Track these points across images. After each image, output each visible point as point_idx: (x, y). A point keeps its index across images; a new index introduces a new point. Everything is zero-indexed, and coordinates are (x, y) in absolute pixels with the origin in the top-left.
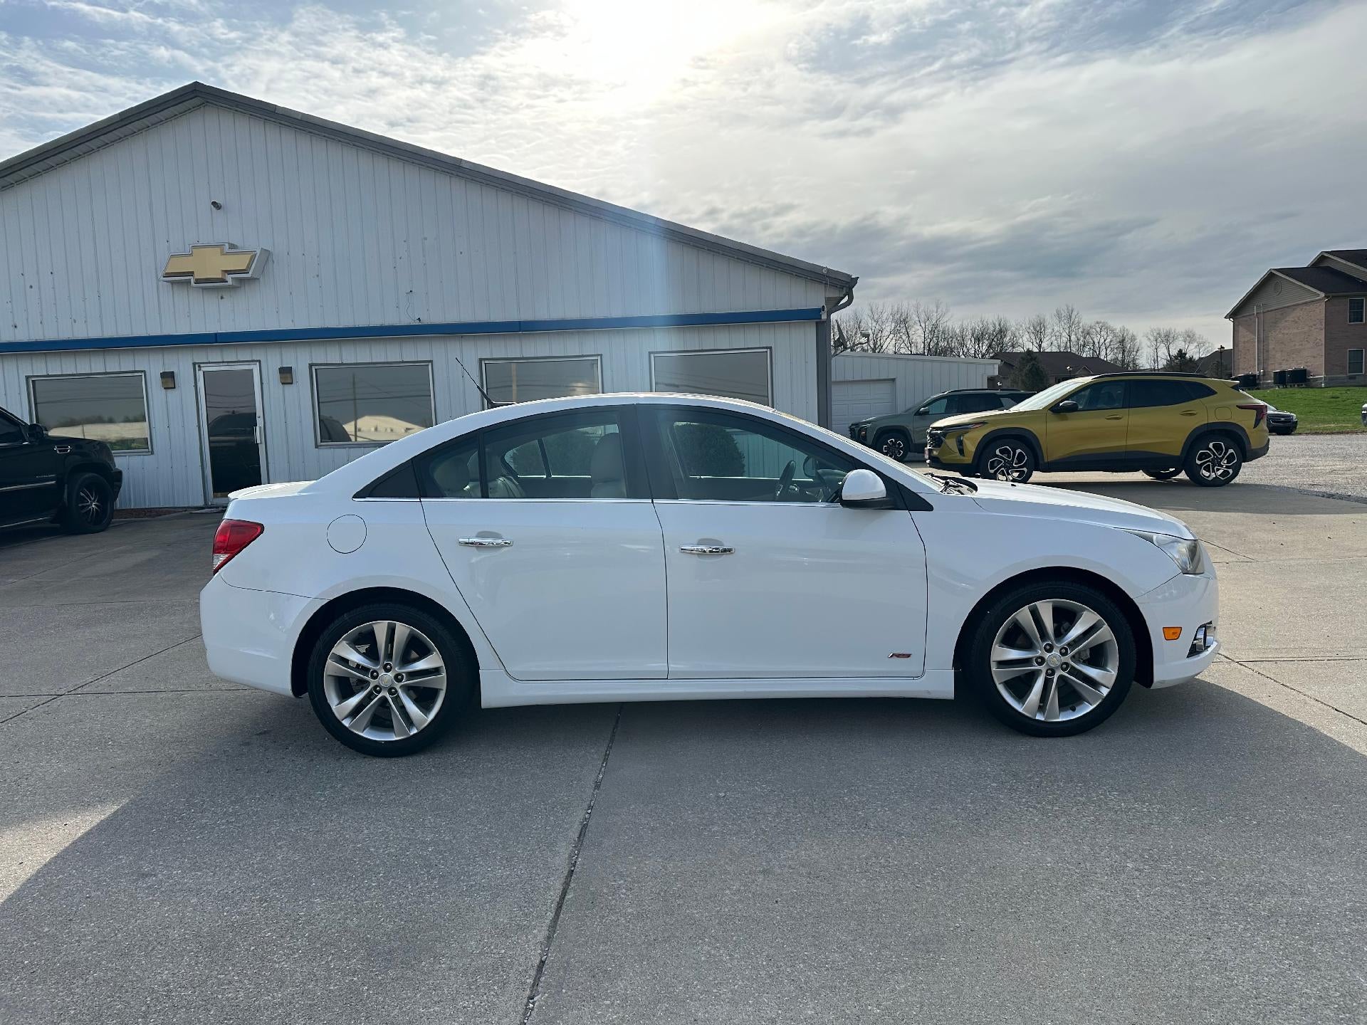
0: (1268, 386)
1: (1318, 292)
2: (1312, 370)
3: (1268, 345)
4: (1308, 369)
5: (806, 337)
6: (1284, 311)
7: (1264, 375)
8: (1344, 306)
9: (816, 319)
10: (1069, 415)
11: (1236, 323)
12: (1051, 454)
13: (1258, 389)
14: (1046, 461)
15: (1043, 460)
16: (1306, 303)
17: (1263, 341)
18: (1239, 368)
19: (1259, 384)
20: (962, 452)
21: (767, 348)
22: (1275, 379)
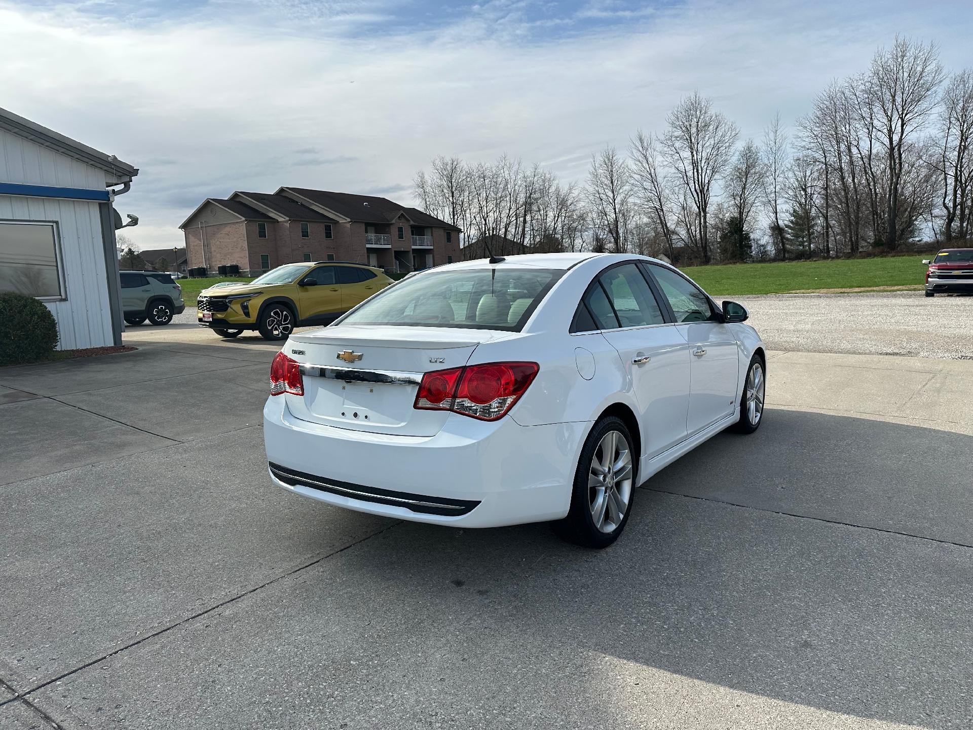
0: (214, 276)
1: (241, 217)
2: (241, 266)
3: (211, 248)
4: (239, 265)
5: (91, 215)
6: (221, 226)
7: (210, 268)
8: (256, 228)
9: (103, 200)
10: (308, 287)
11: (187, 233)
12: (303, 315)
13: (206, 277)
14: (300, 319)
15: (299, 319)
16: (234, 223)
17: (207, 246)
18: (192, 263)
19: (207, 274)
20: (247, 314)
21: (53, 222)
22: (219, 271)
